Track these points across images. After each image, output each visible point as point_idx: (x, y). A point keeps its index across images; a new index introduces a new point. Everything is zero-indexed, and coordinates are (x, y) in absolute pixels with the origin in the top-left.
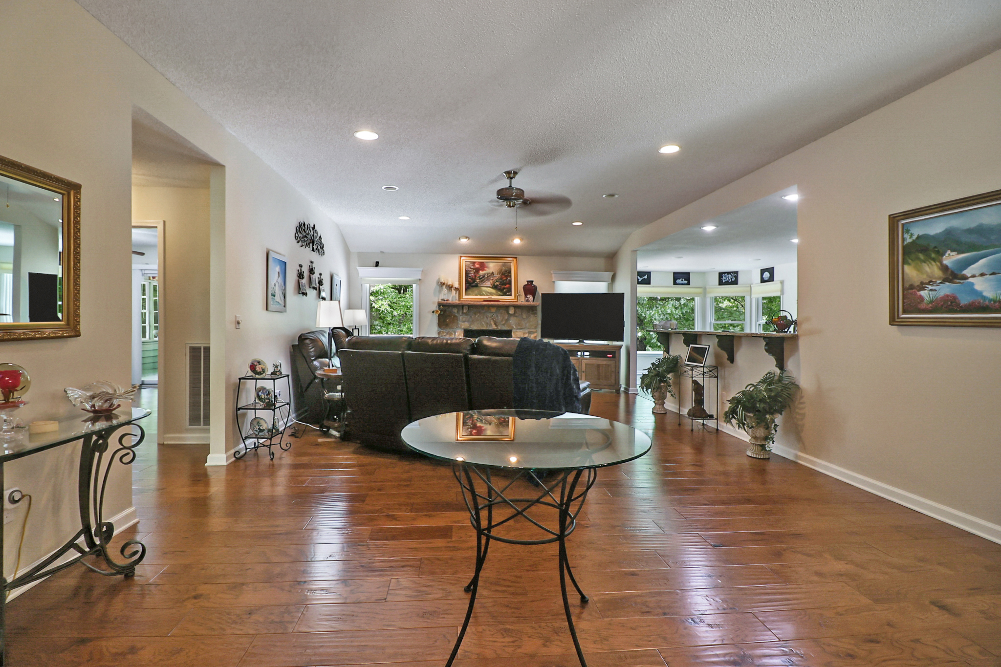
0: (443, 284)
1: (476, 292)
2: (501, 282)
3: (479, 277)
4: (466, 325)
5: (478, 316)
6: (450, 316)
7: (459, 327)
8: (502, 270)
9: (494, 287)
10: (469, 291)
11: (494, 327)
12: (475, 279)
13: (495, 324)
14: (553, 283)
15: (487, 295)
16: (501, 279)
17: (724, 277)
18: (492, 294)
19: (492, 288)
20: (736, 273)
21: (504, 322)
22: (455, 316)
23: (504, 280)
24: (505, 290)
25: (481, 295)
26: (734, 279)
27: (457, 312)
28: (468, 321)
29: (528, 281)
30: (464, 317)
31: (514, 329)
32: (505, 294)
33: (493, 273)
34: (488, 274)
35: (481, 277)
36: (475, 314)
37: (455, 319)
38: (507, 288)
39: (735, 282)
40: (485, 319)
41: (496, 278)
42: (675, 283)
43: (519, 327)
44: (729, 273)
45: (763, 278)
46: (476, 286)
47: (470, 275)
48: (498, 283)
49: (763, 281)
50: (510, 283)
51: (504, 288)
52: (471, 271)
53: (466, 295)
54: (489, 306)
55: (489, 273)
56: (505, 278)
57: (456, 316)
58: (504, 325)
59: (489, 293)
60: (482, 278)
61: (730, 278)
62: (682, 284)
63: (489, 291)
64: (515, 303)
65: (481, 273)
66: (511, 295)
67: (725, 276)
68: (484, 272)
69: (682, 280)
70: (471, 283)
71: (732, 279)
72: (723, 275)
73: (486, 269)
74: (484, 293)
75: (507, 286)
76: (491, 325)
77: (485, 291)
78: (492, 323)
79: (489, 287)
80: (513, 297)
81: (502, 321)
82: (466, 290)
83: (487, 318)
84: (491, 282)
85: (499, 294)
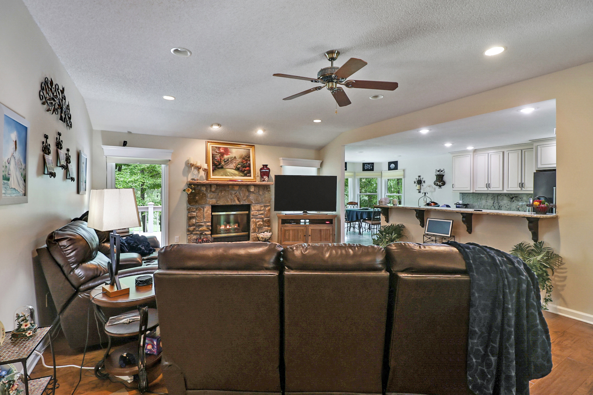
0: (192, 165)
1: (222, 173)
2: (242, 165)
3: (224, 160)
4: (213, 201)
5: (224, 194)
6: (199, 193)
7: (207, 203)
8: (242, 155)
9: (237, 169)
10: (216, 172)
11: (237, 203)
12: (221, 162)
13: (238, 200)
14: (281, 167)
15: (232, 176)
16: (242, 162)
17: (366, 166)
18: (235, 175)
19: (235, 170)
20: (373, 163)
21: (245, 198)
22: (203, 194)
23: (245, 164)
24: (245, 172)
25: (226, 176)
26: (371, 168)
27: (206, 190)
28: (215, 198)
29: (263, 165)
30: (211, 195)
31: (253, 203)
32: (245, 175)
33: (235, 157)
35: (226, 160)
36: (221, 191)
37: (204, 196)
38: (247, 170)
39: (372, 170)
40: (230, 196)
41: (238, 162)
43: (257, 202)
44: (369, 164)
45: (390, 168)
46: (222, 168)
47: (216, 158)
48: (240, 166)
49: (390, 169)
50: (249, 166)
51: (245, 170)
52: (216, 155)
53: (213, 175)
54: (233, 185)
55: (232, 158)
56: (245, 162)
57: (205, 194)
58: (245, 200)
59: (232, 174)
60: (226, 161)
63: (233, 173)
64: (253, 183)
65: (226, 157)
66: (250, 176)
67: (367, 166)
68: (228, 156)
70: (217, 166)
71: (370, 167)
73: (229, 154)
74: (229, 174)
75: (247, 168)
76: (235, 201)
77: (229, 172)
78: (236, 199)
79: (233, 169)
80: (252, 178)
81: (244, 197)
82: (213, 171)
83: (231, 195)
84: (234, 164)
85: (241, 175)
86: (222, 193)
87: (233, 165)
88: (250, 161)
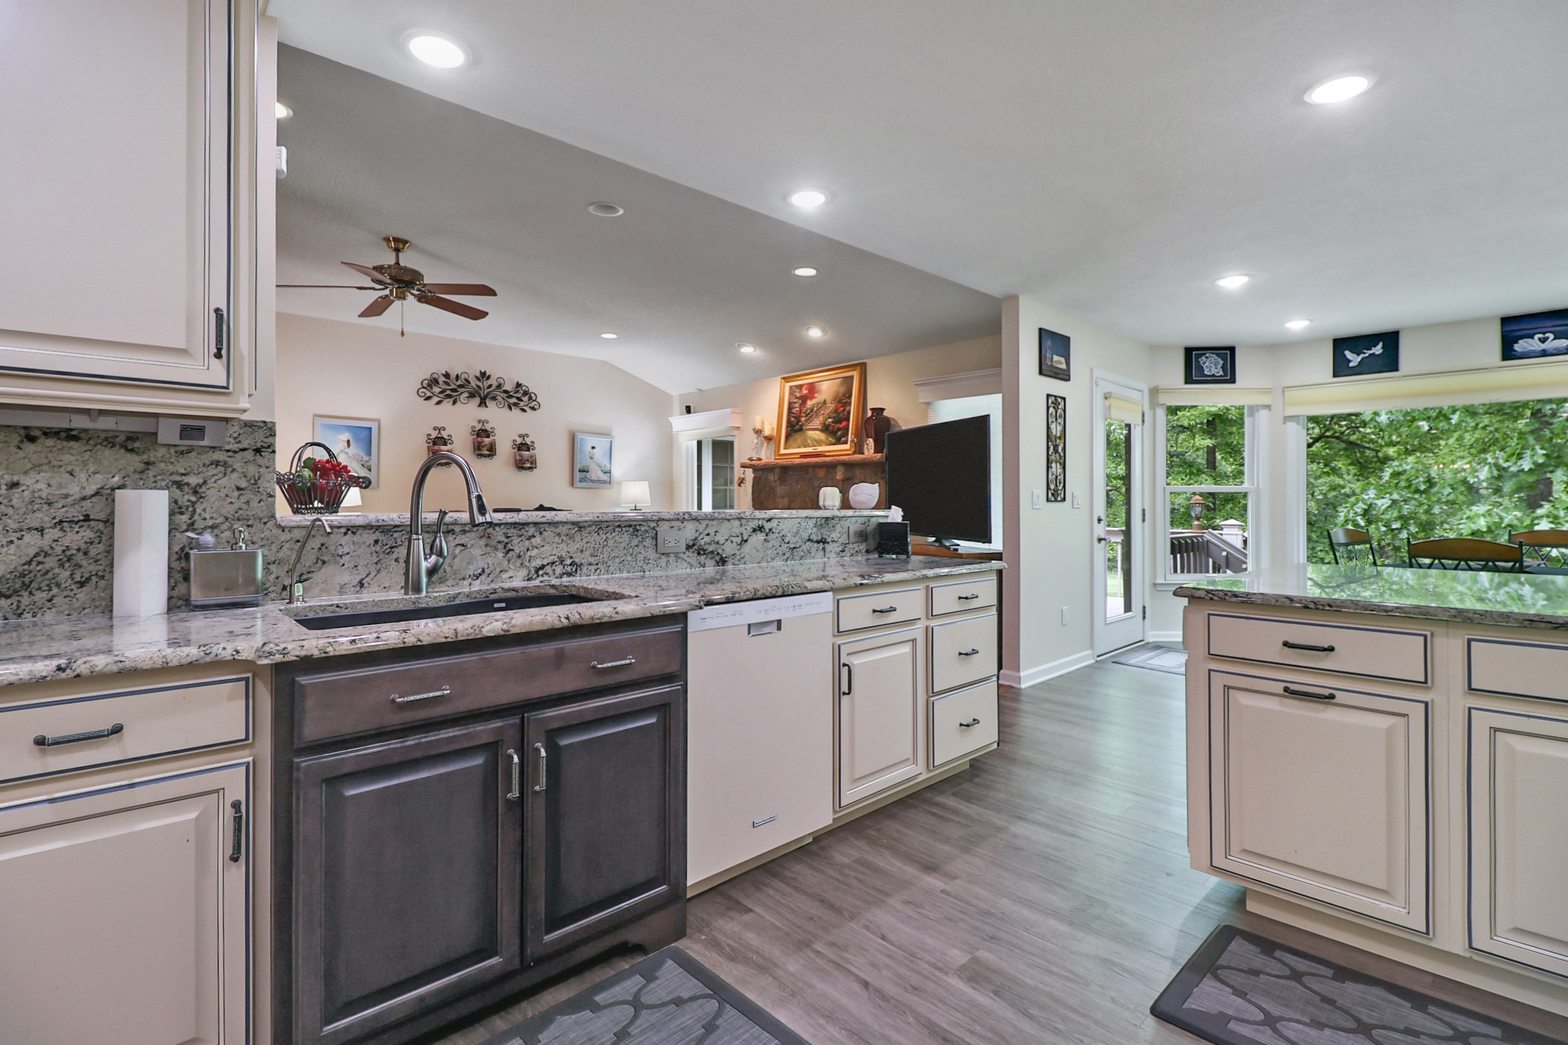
0: (758, 432)
1: (799, 441)
2: (834, 418)
3: (805, 413)
5: (801, 487)
6: (765, 487)
7: (776, 507)
8: (838, 394)
9: (825, 429)
10: (790, 441)
12: (800, 417)
14: (927, 405)
15: (815, 445)
16: (836, 411)
18: (819, 443)
19: (821, 431)
22: (772, 487)
23: (839, 413)
24: (839, 433)
25: (805, 447)
27: (774, 477)
28: (788, 496)
29: (876, 410)
30: (782, 489)
32: (838, 442)
33: (825, 401)
34: (818, 404)
35: (809, 411)
36: (797, 482)
37: (773, 491)
38: (842, 429)
40: (810, 491)
41: (828, 411)
42: (1508, 353)
46: (801, 430)
47: (794, 411)
48: (830, 420)
50: (849, 418)
51: (839, 429)
52: (795, 403)
53: (785, 448)
54: (816, 467)
55: (820, 403)
56: (841, 409)
59: (817, 440)
60: (809, 414)
62: (1544, 353)
63: (817, 437)
65: (810, 403)
66: (847, 443)
68: (813, 402)
69: (1543, 341)
70: (795, 428)
73: (816, 395)
74: (811, 441)
75: (844, 423)
77: (810, 438)
79: (818, 429)
80: (846, 446)
82: (787, 438)
83: (812, 488)
84: (821, 418)
85: (830, 441)
86: (798, 485)
87: (817, 422)
88: (850, 403)
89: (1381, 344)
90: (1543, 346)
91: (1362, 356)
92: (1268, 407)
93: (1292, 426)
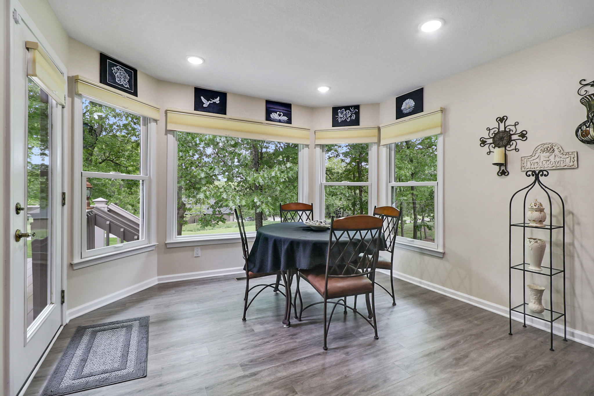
17: (339, 114)
20: (357, 107)
26: (354, 117)
39: (356, 122)
42: (268, 118)
44: (347, 108)
45: (402, 111)
49: (400, 114)
61: (348, 116)
62: (280, 121)
67: (342, 113)
69: (280, 115)
71: (350, 117)
72: (339, 110)
89: (219, 97)
90: (280, 118)
91: (210, 102)
92: (156, 121)
93: (170, 136)
